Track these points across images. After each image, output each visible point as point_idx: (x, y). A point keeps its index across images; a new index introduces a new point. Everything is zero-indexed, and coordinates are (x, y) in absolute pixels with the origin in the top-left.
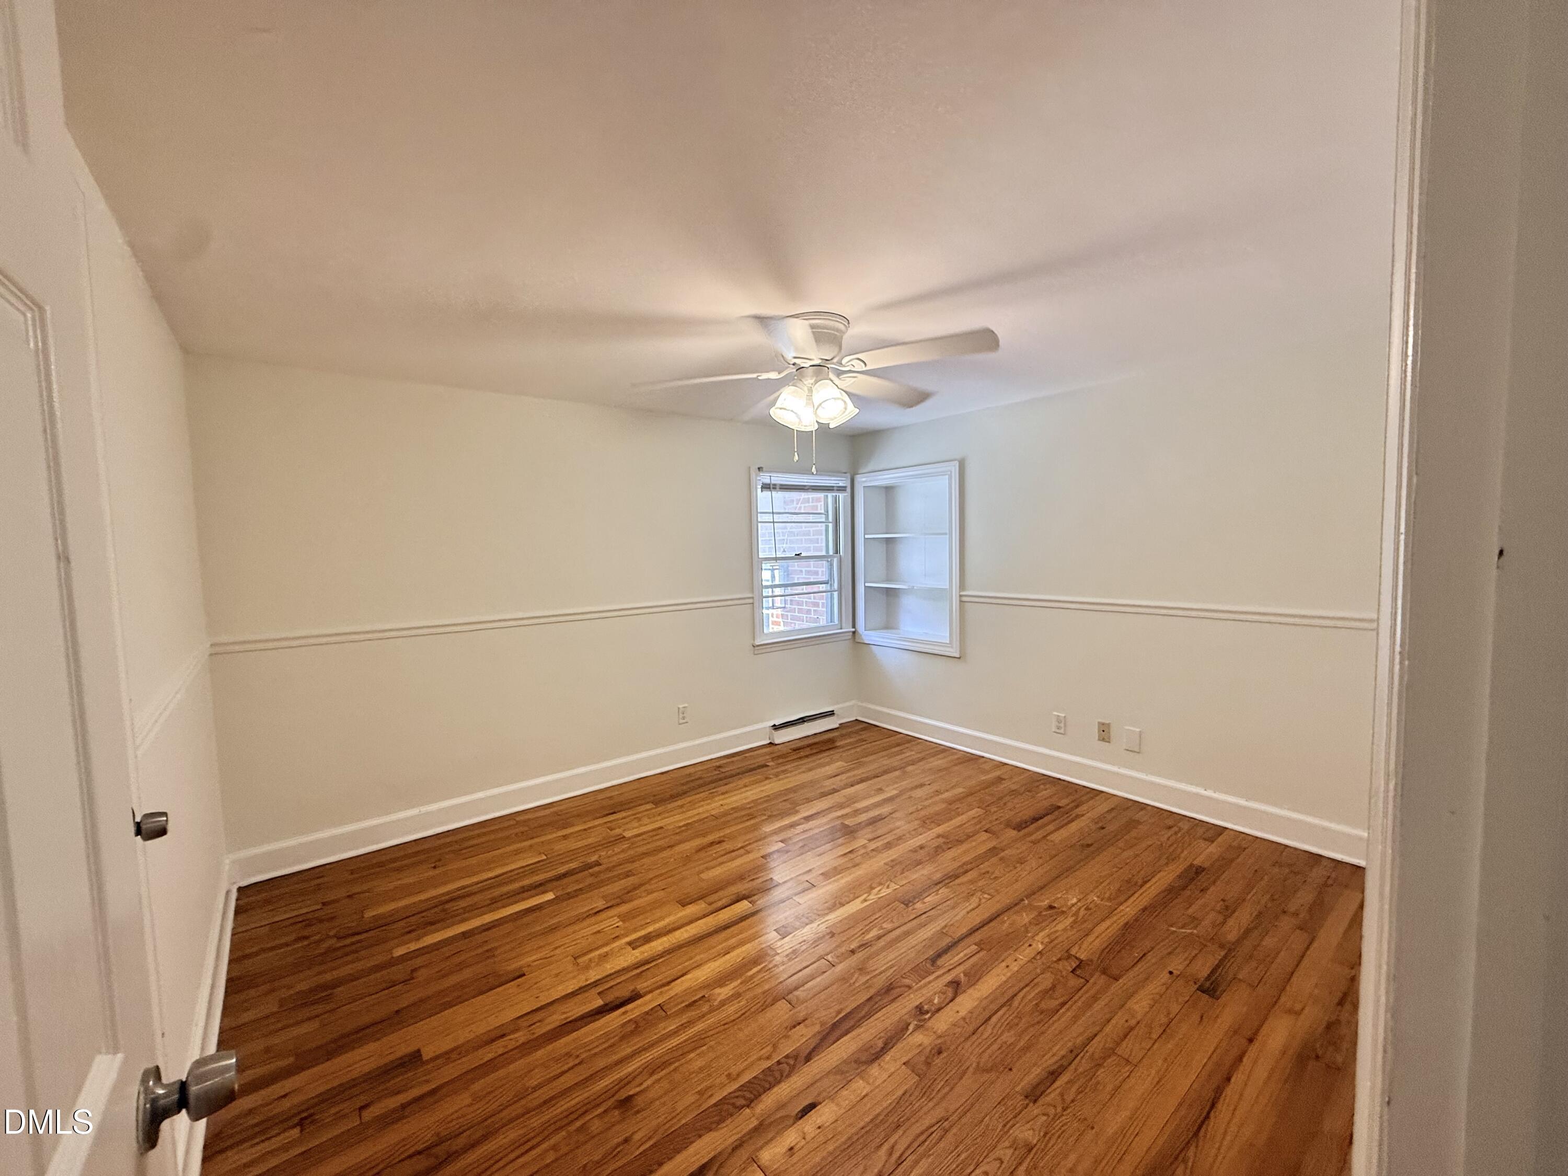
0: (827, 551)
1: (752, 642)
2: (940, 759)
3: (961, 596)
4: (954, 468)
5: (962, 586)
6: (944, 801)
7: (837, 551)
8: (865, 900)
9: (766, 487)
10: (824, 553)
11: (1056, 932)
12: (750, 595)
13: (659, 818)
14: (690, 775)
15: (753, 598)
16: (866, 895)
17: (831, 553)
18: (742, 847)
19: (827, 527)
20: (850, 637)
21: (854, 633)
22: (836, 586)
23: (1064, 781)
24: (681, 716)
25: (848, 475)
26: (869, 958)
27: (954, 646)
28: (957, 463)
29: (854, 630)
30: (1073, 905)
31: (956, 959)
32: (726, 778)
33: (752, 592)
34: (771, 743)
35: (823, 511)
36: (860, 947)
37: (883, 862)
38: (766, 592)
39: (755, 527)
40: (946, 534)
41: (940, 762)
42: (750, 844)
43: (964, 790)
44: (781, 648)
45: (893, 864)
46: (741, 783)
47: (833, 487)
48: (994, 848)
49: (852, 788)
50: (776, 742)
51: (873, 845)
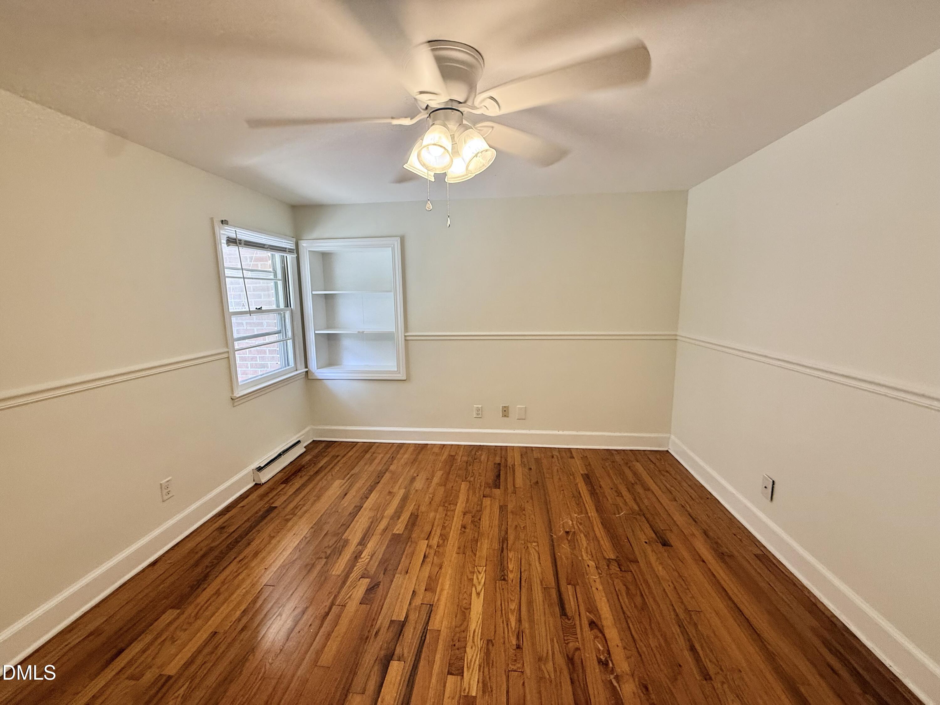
0: (278, 306)
1: (231, 395)
2: (404, 454)
3: (405, 336)
4: (397, 243)
5: (406, 329)
6: (439, 484)
7: (287, 304)
8: (478, 594)
9: (231, 241)
10: (274, 307)
11: (587, 548)
12: (226, 350)
13: (199, 622)
14: (193, 551)
15: (228, 352)
16: (474, 589)
17: (282, 306)
18: (332, 604)
19: (276, 284)
20: (304, 376)
21: (307, 372)
22: (290, 334)
23: (484, 446)
24: (165, 492)
25: (294, 240)
26: (533, 644)
27: (401, 373)
28: (399, 239)
29: (307, 370)
30: (573, 524)
31: (572, 603)
32: (241, 537)
33: (227, 347)
34: (256, 484)
35: (271, 270)
36: (518, 638)
37: (455, 555)
38: (237, 345)
39: (224, 281)
40: (391, 291)
41: (406, 456)
42: (336, 597)
43: (441, 472)
44: (253, 397)
45: (462, 551)
46: (265, 535)
47: (286, 248)
48: (501, 507)
49: (369, 500)
50: (263, 481)
51: (435, 541)
